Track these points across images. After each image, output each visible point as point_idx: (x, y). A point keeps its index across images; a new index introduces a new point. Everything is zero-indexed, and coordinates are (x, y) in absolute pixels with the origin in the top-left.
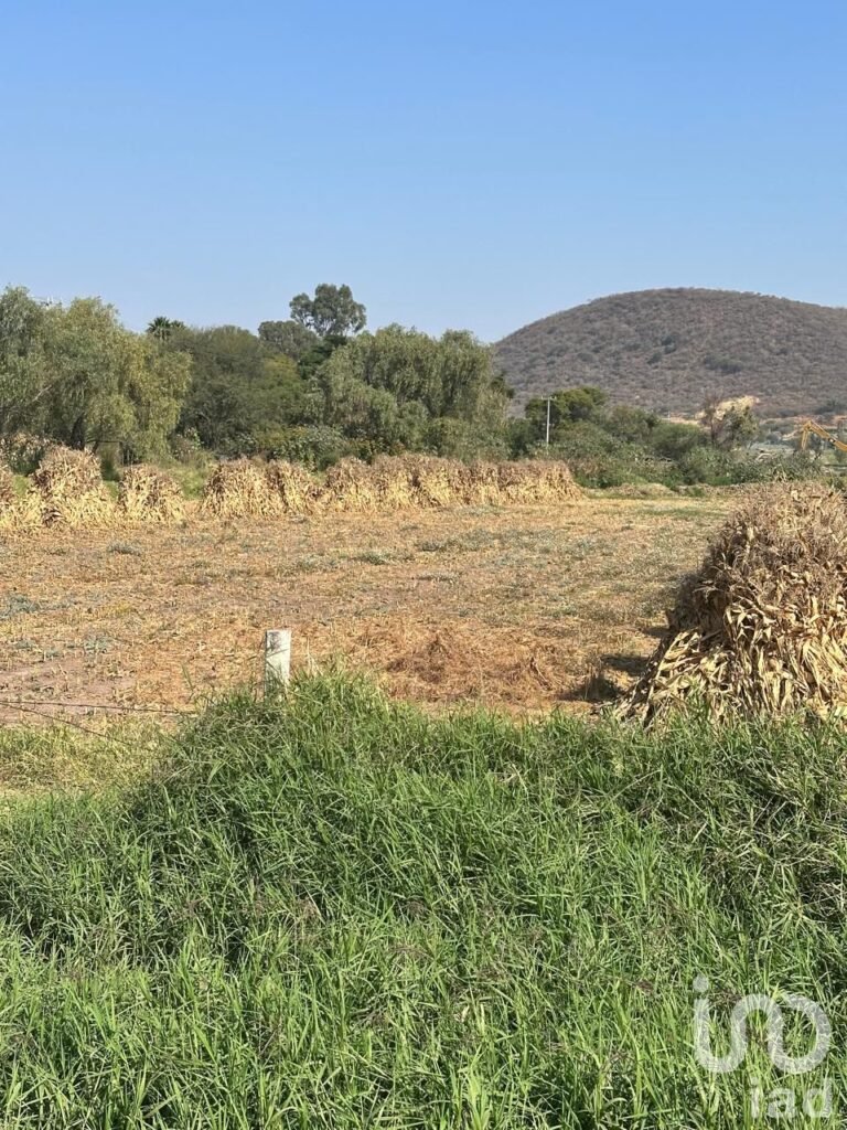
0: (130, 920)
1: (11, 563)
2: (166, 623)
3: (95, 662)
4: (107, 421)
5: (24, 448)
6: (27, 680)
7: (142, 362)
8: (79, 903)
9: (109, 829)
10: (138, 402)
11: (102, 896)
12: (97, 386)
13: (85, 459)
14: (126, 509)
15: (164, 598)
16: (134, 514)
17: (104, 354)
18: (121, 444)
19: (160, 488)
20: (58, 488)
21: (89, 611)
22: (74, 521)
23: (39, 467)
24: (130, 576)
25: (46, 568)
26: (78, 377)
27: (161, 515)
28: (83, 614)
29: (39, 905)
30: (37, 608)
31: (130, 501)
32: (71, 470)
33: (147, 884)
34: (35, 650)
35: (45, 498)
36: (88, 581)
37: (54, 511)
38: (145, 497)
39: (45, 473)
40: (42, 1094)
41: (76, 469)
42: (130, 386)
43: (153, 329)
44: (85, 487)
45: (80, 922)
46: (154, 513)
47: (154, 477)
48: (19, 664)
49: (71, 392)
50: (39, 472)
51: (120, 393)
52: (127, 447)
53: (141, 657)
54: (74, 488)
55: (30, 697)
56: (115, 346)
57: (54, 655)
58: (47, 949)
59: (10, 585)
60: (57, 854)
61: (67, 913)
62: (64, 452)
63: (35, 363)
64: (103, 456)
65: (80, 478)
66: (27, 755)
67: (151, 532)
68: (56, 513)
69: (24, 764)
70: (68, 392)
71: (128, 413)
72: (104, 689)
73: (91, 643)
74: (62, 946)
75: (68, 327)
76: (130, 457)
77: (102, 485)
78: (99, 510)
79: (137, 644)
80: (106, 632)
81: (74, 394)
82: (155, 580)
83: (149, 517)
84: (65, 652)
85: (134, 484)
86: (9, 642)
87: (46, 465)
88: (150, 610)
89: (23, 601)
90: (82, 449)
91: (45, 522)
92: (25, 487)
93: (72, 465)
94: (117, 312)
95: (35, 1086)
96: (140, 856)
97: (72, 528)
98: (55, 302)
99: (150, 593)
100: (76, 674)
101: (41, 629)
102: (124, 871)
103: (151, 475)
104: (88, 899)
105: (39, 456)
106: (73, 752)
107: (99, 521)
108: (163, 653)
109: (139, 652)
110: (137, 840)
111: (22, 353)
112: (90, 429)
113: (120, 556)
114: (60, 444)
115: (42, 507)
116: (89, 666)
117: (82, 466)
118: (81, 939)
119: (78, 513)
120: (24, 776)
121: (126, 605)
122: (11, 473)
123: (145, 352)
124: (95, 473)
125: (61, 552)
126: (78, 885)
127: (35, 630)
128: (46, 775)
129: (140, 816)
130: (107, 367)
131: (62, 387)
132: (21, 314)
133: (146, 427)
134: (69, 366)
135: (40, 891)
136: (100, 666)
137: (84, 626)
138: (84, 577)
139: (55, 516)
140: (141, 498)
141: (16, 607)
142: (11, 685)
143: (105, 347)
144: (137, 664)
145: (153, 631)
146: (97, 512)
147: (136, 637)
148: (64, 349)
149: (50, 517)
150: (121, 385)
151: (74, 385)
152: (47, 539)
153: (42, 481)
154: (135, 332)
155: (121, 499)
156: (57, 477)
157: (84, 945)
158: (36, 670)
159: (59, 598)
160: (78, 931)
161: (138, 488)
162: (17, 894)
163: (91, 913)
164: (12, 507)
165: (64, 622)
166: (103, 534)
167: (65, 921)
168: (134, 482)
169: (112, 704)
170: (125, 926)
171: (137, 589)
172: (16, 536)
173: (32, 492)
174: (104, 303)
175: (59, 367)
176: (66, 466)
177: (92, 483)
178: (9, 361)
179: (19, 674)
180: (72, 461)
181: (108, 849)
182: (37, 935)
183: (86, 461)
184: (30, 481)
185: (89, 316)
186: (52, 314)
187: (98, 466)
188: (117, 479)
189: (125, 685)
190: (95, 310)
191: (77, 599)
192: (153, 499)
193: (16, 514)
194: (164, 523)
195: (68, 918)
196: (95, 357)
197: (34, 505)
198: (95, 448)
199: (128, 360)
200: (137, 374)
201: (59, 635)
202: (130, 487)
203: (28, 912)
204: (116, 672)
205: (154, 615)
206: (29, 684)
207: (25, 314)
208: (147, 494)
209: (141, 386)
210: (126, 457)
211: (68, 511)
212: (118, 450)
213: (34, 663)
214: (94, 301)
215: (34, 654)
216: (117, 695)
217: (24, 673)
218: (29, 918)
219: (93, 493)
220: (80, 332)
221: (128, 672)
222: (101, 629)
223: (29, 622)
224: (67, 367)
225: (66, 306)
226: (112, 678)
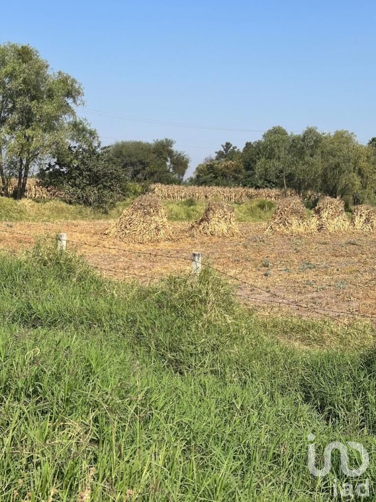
0: (365, 412)
1: (304, 247)
2: (373, 277)
3: (341, 293)
4: (348, 185)
5: (310, 197)
6: (311, 299)
7: (366, 158)
8: (341, 401)
9: (355, 370)
10: (362, 176)
11: (352, 399)
12: (344, 169)
13: (337, 202)
14: (354, 225)
15: (372, 266)
16: (358, 227)
17: (348, 155)
18: (353, 195)
19: (371, 215)
20: (325, 215)
21: (338, 270)
22: (331, 230)
23: (317, 206)
24: (356, 255)
25: (318, 250)
26: (336, 166)
27: (371, 228)
28: (335, 271)
29: (323, 399)
30: (315, 267)
31: (357, 221)
32: (331, 207)
33: (373, 397)
34: (314, 286)
35: (319, 219)
36: (337, 256)
37: (322, 225)
38: (364, 220)
39: (319, 208)
40: (331, 484)
41: (333, 207)
42: (359, 169)
43: (371, 143)
44: (337, 214)
45: (342, 409)
46: (367, 227)
47: (369, 211)
48: (307, 291)
49: (332, 172)
50: (317, 208)
51: (354, 172)
52: (356, 197)
53: (361, 292)
54: (332, 215)
55: (312, 306)
56: (353, 151)
57: (323, 289)
58: (327, 419)
59: (303, 257)
60: (331, 377)
61: (336, 405)
62: (328, 199)
63: (317, 160)
64: (344, 201)
65: (334, 211)
66: (312, 331)
67: (366, 236)
68: (323, 226)
69: (310, 335)
70: (331, 172)
71: (357, 181)
72: (344, 305)
73: (339, 284)
74: (334, 419)
75: (333, 143)
76: (357, 202)
77: (344, 214)
78: (343, 225)
79: (359, 286)
80: (345, 280)
81: (334, 173)
82: (368, 257)
83: (365, 229)
84: (327, 288)
85: (359, 214)
86: (303, 282)
87: (320, 205)
88: (365, 271)
89: (309, 264)
90: (336, 197)
91: (318, 230)
92: (310, 214)
93: (331, 205)
94: (355, 136)
95: (328, 481)
96: (369, 384)
97: (330, 233)
98: (327, 132)
99: (365, 263)
100: (332, 298)
101: (316, 277)
102: (362, 390)
103: (367, 210)
104: (345, 400)
105: (316, 201)
106: (332, 332)
107: (342, 230)
108: (372, 291)
109: (361, 290)
110: (368, 376)
111: (312, 156)
112: (339, 189)
113: (352, 246)
114: (326, 195)
115: (317, 223)
116: (338, 295)
117: (336, 205)
118: (343, 417)
119: (333, 226)
120: (311, 341)
121: (354, 268)
122: (305, 208)
123: (367, 154)
124: (341, 208)
125: (325, 243)
126: (341, 393)
127: (314, 277)
128: (321, 341)
129: (369, 365)
130: (349, 161)
131: (328, 170)
132: (312, 139)
133: (365, 188)
134: (332, 161)
135: (324, 393)
136: (343, 295)
137: (336, 277)
138: (335, 255)
139: (323, 227)
140: (362, 220)
141: (306, 266)
142: (304, 300)
143: (349, 151)
144: (360, 295)
145: (367, 281)
146: (341, 226)
147: (359, 283)
148: (331, 153)
149: (320, 228)
150: (354, 169)
151: (334, 169)
152: (319, 237)
153: (318, 212)
154: (363, 144)
155: (352, 220)
156: (324, 210)
157: (344, 420)
158: (315, 295)
159: (324, 263)
160: (342, 413)
161: (361, 215)
162: (313, 393)
163: (347, 406)
164: (305, 223)
165: (326, 274)
166: (344, 236)
167: (335, 408)
168: (359, 213)
169: (348, 313)
170: (362, 415)
171: (359, 261)
172: (306, 236)
173: (313, 217)
174: (350, 132)
175: (328, 161)
176: (329, 205)
177: (340, 213)
178: (306, 159)
179: (307, 296)
180: (331, 203)
181: (354, 378)
182: (323, 412)
183: (338, 203)
184: (312, 212)
185: (342, 138)
186: (326, 138)
187: (343, 205)
188: (350, 211)
189: (355, 305)
190: (345, 135)
191: (332, 264)
192: (367, 220)
193: (306, 226)
194: (372, 231)
195: (336, 407)
196: (344, 156)
197: (314, 222)
198: (341, 197)
199: (359, 157)
200: (363, 164)
201: (324, 280)
202: (357, 215)
203: (319, 402)
204: (350, 298)
205: (367, 273)
206: (312, 301)
207: (314, 138)
208: (365, 218)
209: (364, 169)
210: (355, 201)
211: (328, 225)
212: (352, 198)
213: (314, 291)
214: (345, 131)
215: (314, 287)
216: (351, 309)
217: (309, 296)
218: (319, 404)
219: (340, 217)
220: (338, 146)
221: (355, 299)
222: (342, 278)
223: (311, 273)
224: (330, 161)
225: (332, 134)
226: (348, 301)
